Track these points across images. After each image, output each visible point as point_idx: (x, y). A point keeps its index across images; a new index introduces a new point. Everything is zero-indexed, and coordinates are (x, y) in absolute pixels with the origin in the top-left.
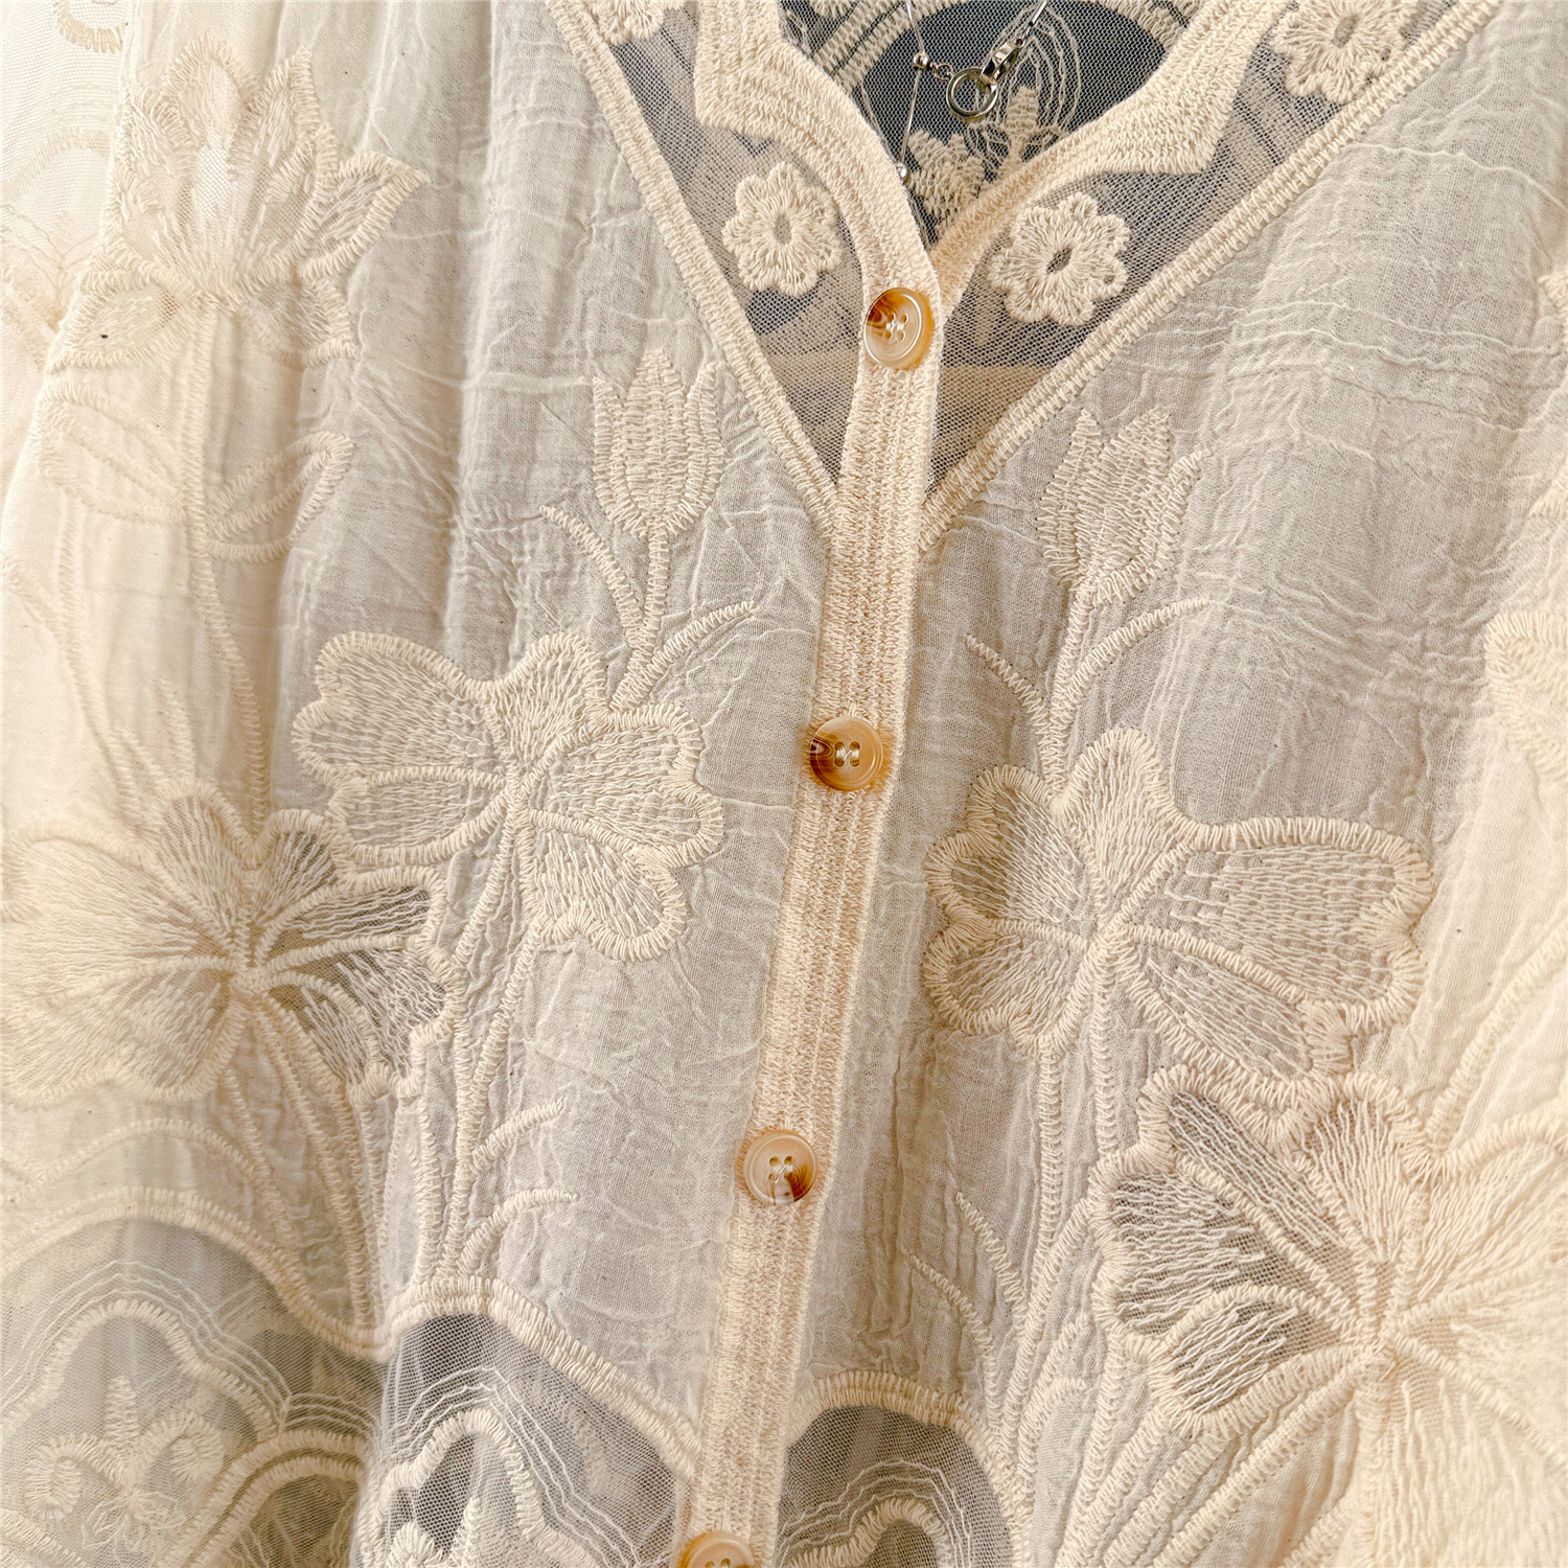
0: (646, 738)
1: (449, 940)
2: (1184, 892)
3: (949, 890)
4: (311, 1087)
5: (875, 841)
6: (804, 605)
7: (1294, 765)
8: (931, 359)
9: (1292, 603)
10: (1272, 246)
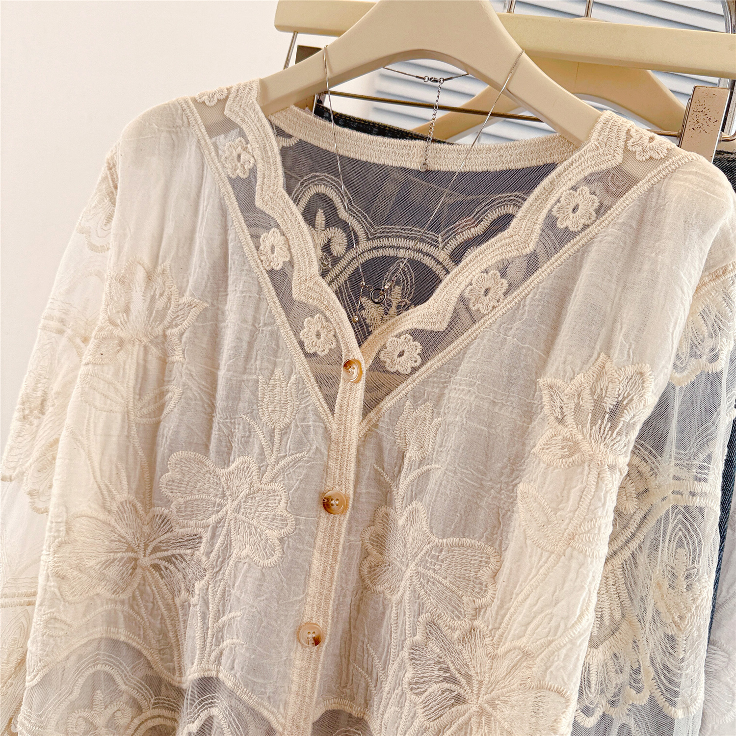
0: (272, 494)
1: (208, 554)
2: (431, 558)
3: (369, 544)
4: (163, 597)
5: (343, 530)
6: (322, 454)
7: (463, 522)
8: (361, 382)
9: (462, 473)
10: (463, 357)
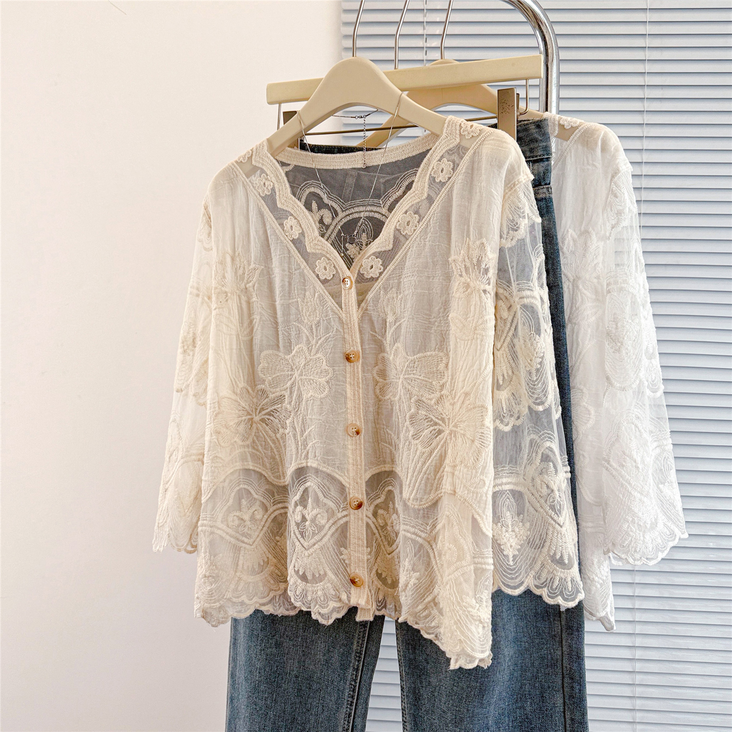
0: (318, 360)
2: (411, 368)
3: (377, 377)
4: (270, 436)
5: (360, 370)
6: (340, 332)
7: (423, 344)
8: (353, 287)
9: (417, 318)
10: (406, 260)
